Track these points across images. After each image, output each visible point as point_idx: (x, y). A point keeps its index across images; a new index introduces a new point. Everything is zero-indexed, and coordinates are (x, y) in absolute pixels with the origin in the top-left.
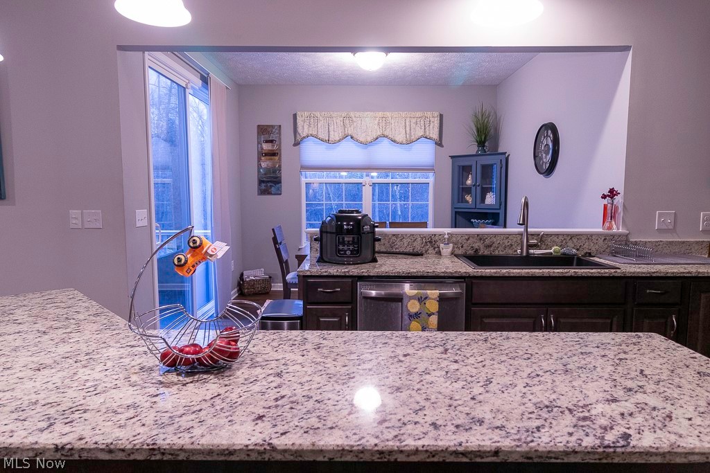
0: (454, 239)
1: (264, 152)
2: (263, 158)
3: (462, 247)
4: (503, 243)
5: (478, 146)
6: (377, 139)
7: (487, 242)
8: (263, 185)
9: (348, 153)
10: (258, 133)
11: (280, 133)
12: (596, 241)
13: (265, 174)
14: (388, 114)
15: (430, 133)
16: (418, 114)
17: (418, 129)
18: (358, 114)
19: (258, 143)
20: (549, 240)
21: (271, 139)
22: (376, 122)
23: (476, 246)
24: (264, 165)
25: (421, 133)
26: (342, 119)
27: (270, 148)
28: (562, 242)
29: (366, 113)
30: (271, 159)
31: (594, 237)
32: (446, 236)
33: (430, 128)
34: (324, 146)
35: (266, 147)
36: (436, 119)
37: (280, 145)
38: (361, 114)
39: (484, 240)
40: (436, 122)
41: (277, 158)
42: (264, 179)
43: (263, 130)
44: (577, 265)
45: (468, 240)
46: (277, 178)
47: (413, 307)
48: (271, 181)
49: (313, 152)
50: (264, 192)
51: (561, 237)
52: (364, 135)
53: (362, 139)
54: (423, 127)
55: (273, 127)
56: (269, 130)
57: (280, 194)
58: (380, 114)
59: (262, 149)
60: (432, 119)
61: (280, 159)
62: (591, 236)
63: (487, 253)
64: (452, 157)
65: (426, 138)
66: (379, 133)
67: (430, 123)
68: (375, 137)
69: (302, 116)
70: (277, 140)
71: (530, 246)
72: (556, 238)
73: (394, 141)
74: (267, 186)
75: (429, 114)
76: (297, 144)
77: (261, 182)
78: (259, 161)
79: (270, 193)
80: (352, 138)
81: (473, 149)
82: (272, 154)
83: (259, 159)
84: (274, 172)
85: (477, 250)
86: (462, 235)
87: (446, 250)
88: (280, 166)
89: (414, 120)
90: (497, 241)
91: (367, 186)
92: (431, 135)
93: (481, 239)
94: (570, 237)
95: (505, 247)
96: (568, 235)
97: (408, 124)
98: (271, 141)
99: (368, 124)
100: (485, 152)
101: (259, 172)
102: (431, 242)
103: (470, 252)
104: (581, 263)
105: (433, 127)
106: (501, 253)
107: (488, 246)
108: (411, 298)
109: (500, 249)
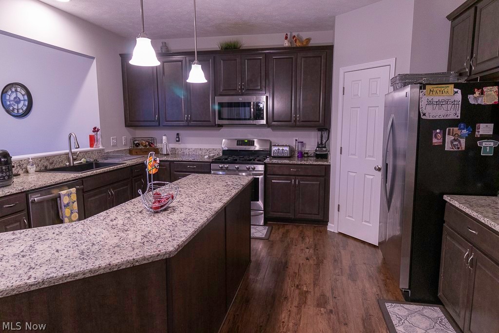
3: (39, 166)
4: (58, 160)
7: (51, 161)
23: (45, 164)
28: (84, 156)
32: (31, 160)
39: (49, 160)
44: (96, 168)
45: (40, 161)
47: (66, 200)
71: (74, 160)
87: (32, 169)
90: (55, 159)
93: (47, 160)
104: (98, 165)
106: (58, 166)
107: (51, 163)
108: (65, 195)
109: (57, 164)
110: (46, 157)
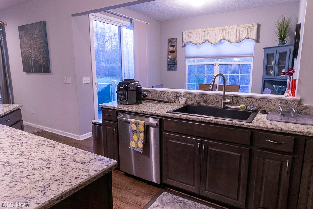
0: (188, 96)
1: (170, 51)
2: (169, 54)
3: (192, 100)
4: (214, 100)
5: (280, 41)
6: (220, 41)
7: (205, 99)
8: (169, 66)
9: (207, 50)
10: (168, 42)
11: (177, 42)
12: (274, 103)
13: (170, 61)
14: (227, 27)
15: (251, 36)
16: (244, 25)
17: (244, 33)
18: (211, 29)
19: (168, 47)
20: (242, 100)
21: (173, 45)
22: (221, 32)
23: (199, 100)
24: (170, 57)
25: (245, 36)
26: (203, 32)
27: (172, 49)
28: (250, 102)
29: (216, 28)
30: (172, 54)
31: (272, 101)
32: (182, 94)
33: (251, 33)
34: (195, 47)
35: (171, 48)
36: (255, 27)
37: (176, 48)
38: (213, 29)
39: (203, 98)
40: (255, 29)
41: (175, 53)
42: (170, 63)
43: (170, 41)
45: (195, 97)
46: (174, 63)
47: (134, 127)
48: (172, 64)
49: (191, 50)
50: (170, 69)
51: (249, 99)
52: (214, 39)
53: (213, 42)
54: (247, 33)
55: (173, 39)
56: (172, 40)
57: (176, 70)
58: (223, 28)
59: (169, 50)
60: (252, 28)
61: (176, 54)
62: (271, 99)
63: (204, 105)
64: (264, 48)
65: (248, 38)
66: (222, 38)
67: (251, 30)
68: (219, 40)
69: (185, 33)
70: (175, 45)
72: (246, 99)
73: (230, 42)
74: (170, 66)
75: (251, 25)
76: (184, 46)
77: (168, 65)
78: (168, 55)
79: (172, 70)
80: (208, 41)
81: (277, 43)
82: (173, 52)
83: (168, 54)
84: (174, 60)
85: (199, 103)
86: (192, 94)
88: (176, 57)
89: (241, 29)
90: (210, 98)
91: (217, 66)
92: (251, 37)
93: (201, 97)
94: (255, 99)
95: (215, 103)
96: (254, 98)
97: (238, 31)
98: (173, 46)
99: (216, 34)
100: (284, 44)
101: (168, 60)
102: (177, 97)
103: (196, 103)
105: (253, 32)
106: (212, 105)
107: (205, 101)
108: (133, 123)
109: (212, 103)
110: (200, 95)
